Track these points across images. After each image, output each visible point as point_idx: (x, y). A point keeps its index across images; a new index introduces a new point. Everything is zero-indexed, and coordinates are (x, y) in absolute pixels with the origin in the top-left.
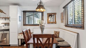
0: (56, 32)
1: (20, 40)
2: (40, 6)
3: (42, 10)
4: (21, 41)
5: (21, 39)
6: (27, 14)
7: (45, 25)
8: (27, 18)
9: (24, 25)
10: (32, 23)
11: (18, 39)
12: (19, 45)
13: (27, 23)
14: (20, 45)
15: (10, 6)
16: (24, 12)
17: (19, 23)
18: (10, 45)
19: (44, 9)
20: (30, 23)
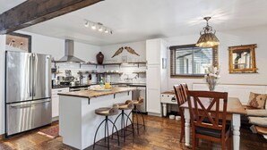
0: (256, 95)
1: (165, 106)
2: (207, 36)
3: (211, 43)
4: (167, 107)
5: (167, 104)
6: (179, 53)
7: (219, 76)
8: (178, 61)
9: (172, 76)
10: (190, 73)
11: (162, 104)
12: (163, 116)
13: (178, 72)
14: (165, 115)
15: (147, 41)
16: (173, 49)
17: (163, 71)
18: (146, 113)
19: (217, 40)
20: (185, 73)
